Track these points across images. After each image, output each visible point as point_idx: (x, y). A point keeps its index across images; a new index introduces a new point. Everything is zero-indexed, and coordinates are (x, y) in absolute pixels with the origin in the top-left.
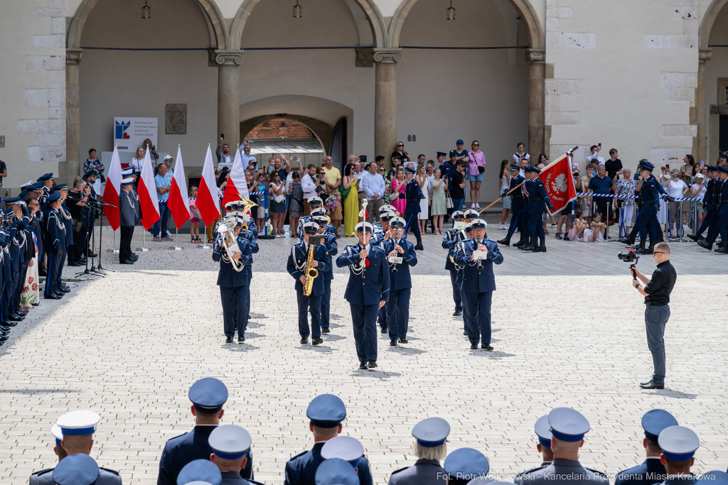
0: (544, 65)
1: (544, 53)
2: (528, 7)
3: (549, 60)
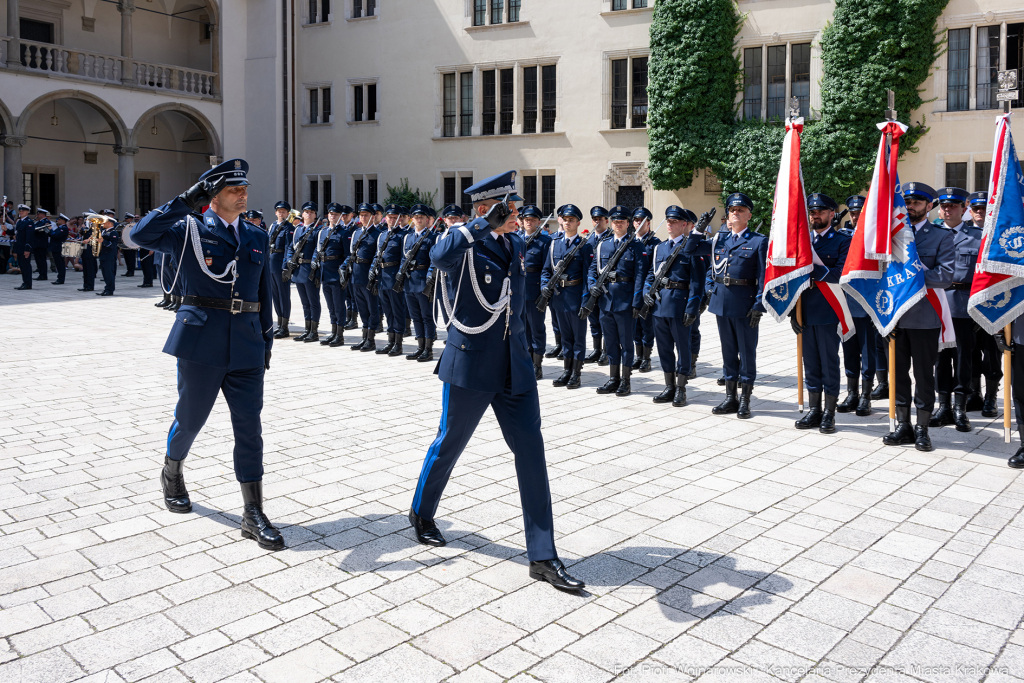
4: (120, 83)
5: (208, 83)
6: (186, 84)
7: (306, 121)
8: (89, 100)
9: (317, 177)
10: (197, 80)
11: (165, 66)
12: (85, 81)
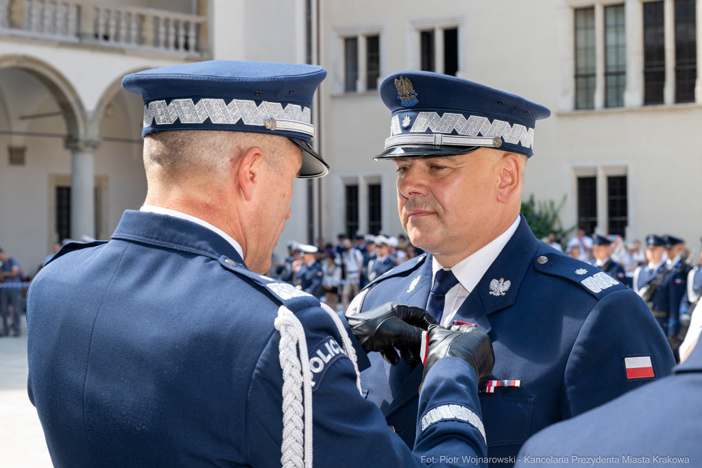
4: (75, 40)
5: (192, 34)
6: (162, 37)
7: (339, 88)
9: (357, 178)
10: (177, 27)
11: (135, 10)
12: (34, 41)
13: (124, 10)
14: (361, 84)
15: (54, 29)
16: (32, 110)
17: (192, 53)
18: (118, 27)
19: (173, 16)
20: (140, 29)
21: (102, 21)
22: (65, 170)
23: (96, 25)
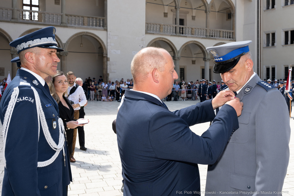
0: (107, 58)
1: (107, 55)
2: (103, 43)
3: (108, 56)
4: (206, 37)
5: (231, 34)
6: (224, 35)
7: (265, 46)
8: (197, 43)
9: (269, 66)
10: (228, 34)
11: (218, 30)
12: (196, 37)
13: (216, 30)
14: (270, 44)
15: (201, 35)
16: (197, 53)
17: (231, 39)
18: (215, 34)
19: (227, 31)
20: (220, 34)
21: (211, 33)
22: (204, 65)
23: (210, 33)
